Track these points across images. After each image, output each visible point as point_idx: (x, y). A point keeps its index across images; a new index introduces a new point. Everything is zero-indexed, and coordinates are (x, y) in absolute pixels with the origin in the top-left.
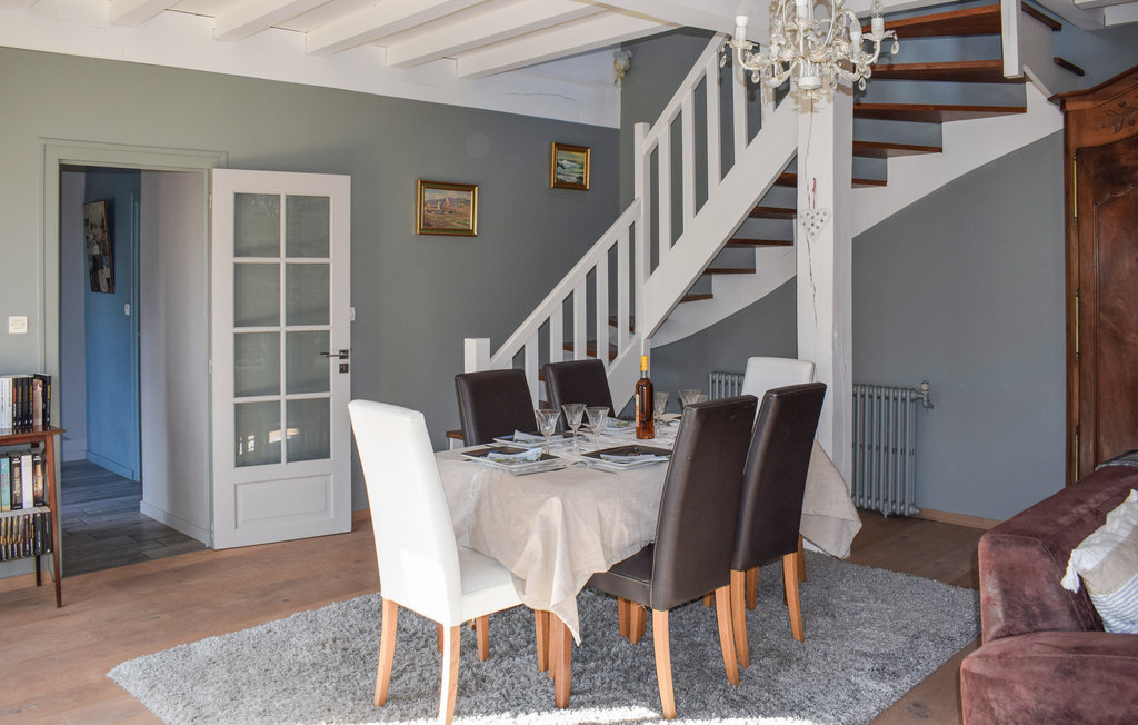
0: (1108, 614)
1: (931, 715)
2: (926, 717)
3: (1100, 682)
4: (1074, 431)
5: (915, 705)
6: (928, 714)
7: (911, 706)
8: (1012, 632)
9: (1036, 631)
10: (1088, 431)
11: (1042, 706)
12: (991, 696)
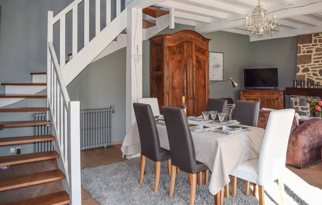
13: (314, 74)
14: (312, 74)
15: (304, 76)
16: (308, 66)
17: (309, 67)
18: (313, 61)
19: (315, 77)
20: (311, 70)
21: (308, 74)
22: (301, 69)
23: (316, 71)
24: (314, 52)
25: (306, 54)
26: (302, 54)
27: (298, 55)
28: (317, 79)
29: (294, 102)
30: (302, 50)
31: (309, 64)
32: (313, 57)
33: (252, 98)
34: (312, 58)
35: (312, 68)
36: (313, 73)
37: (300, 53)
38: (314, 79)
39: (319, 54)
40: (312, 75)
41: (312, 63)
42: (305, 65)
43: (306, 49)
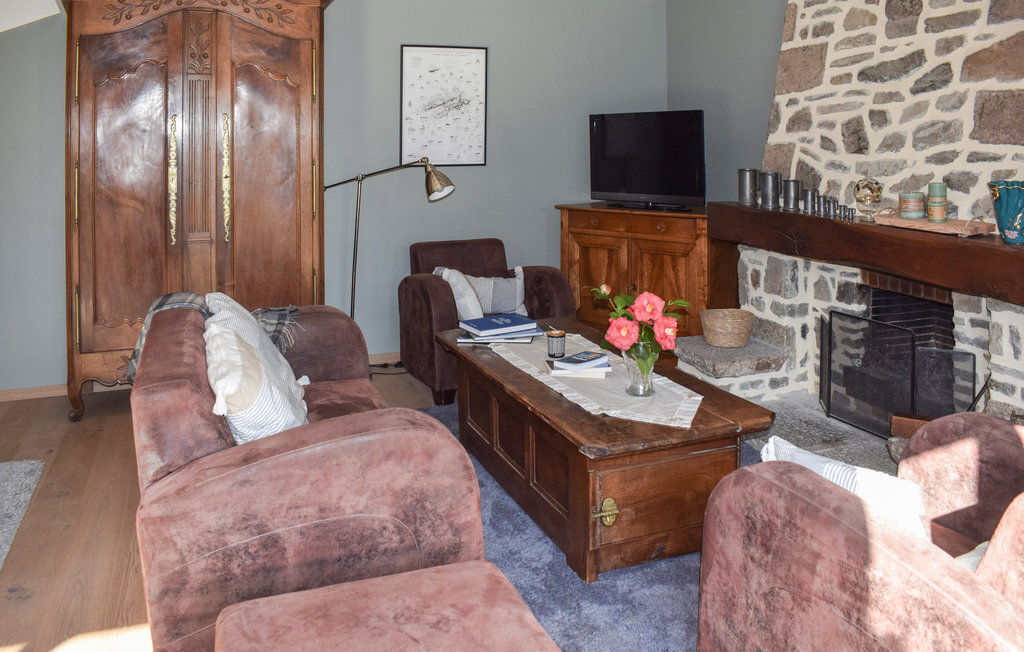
0: (244, 427)
1: (33, 593)
2: (28, 597)
3: (270, 480)
4: (74, 291)
5: (12, 591)
6: (29, 593)
7: (8, 594)
8: (170, 470)
9: (192, 461)
10: (87, 289)
11: (222, 521)
12: (173, 531)
13: (827, 144)
14: (818, 141)
15: (790, 148)
16: (810, 99)
17: (813, 106)
18: (829, 73)
19: (827, 156)
20: (816, 118)
21: (803, 140)
22: (787, 114)
23: (831, 125)
24: (840, 33)
25: (810, 41)
26: (797, 42)
27: (786, 46)
28: (833, 165)
29: (749, 273)
30: (800, 24)
31: (816, 91)
32: (831, 55)
33: (600, 241)
34: (829, 60)
35: (823, 111)
36: (823, 139)
37: (791, 39)
38: (819, 167)
39: (855, 38)
40: (815, 148)
41: (826, 87)
42: (800, 96)
43: (813, 17)
